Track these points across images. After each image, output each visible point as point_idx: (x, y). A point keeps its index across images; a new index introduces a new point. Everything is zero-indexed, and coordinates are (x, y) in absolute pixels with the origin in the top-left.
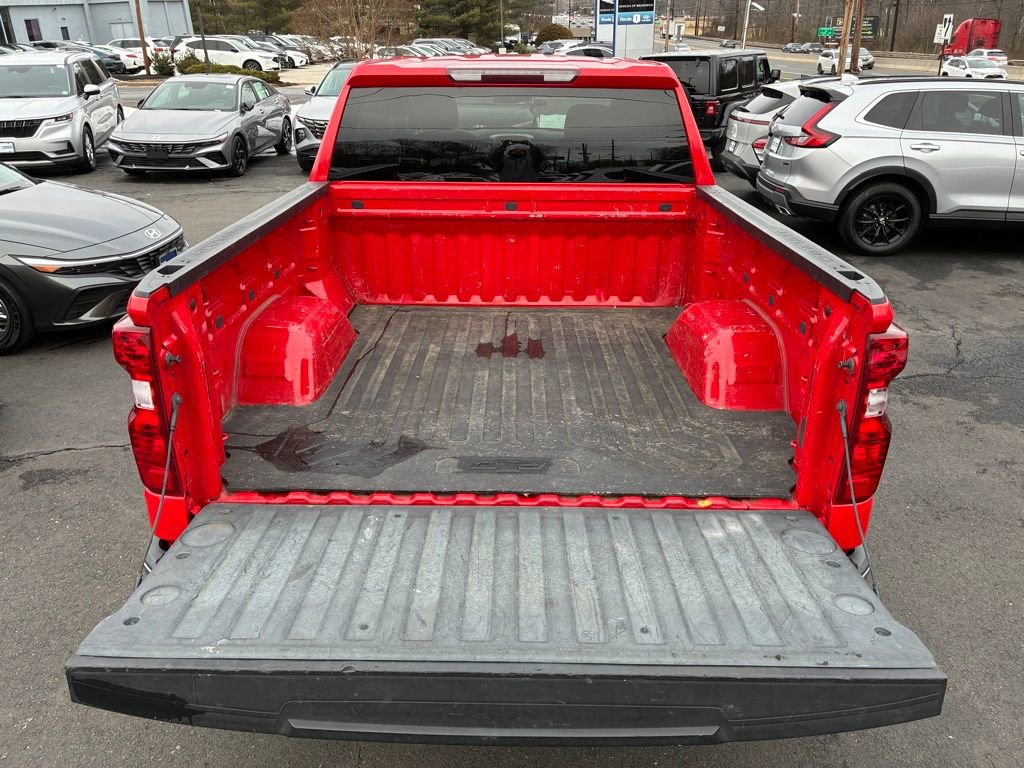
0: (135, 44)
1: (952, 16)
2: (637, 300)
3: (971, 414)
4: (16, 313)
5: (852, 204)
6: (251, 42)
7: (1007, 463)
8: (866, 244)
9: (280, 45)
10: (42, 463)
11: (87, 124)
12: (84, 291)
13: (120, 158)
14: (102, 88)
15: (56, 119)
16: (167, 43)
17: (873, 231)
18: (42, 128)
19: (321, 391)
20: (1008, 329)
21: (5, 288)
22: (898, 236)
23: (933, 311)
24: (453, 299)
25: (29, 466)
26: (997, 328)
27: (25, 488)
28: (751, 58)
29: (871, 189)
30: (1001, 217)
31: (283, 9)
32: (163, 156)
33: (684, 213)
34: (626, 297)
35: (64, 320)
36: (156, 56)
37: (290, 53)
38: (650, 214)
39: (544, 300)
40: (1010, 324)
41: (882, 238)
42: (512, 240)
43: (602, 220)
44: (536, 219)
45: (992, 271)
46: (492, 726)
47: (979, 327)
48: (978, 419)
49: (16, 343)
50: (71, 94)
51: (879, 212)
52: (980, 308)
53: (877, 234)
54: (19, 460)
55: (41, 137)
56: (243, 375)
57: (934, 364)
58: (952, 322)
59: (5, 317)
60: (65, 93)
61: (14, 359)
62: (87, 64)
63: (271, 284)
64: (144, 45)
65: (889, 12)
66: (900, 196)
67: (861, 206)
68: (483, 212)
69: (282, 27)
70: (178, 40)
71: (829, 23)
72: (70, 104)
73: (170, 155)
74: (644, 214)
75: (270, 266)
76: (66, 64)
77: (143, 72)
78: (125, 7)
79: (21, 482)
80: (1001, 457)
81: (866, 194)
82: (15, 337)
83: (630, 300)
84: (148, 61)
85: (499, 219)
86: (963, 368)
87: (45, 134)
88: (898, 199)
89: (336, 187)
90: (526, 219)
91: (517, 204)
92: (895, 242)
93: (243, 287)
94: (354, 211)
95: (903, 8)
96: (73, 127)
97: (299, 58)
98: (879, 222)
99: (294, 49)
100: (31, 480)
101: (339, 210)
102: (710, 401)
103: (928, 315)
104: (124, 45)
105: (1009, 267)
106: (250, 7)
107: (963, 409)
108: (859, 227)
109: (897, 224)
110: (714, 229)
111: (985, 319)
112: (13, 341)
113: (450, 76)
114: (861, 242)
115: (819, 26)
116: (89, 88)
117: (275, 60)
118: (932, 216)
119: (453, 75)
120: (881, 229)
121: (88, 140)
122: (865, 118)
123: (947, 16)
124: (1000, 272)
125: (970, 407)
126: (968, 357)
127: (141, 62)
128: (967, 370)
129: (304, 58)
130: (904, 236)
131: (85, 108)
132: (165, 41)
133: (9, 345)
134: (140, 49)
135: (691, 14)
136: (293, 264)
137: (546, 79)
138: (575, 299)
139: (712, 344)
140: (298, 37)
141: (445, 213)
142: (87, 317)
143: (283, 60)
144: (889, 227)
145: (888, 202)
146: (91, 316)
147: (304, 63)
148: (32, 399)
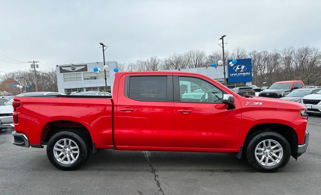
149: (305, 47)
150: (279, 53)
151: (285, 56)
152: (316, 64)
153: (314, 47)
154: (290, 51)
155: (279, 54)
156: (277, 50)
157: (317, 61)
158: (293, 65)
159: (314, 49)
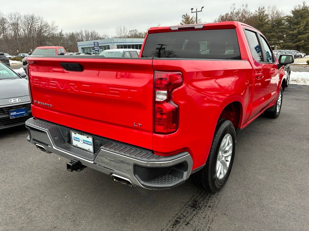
119: (171, 28)
137: (195, 28)
149: (31, 14)
150: (5, 17)
151: (12, 22)
152: (43, 32)
153: (39, 16)
154: (17, 17)
155: (5, 19)
156: (3, 14)
157: (44, 30)
158: (21, 32)
159: (39, 18)
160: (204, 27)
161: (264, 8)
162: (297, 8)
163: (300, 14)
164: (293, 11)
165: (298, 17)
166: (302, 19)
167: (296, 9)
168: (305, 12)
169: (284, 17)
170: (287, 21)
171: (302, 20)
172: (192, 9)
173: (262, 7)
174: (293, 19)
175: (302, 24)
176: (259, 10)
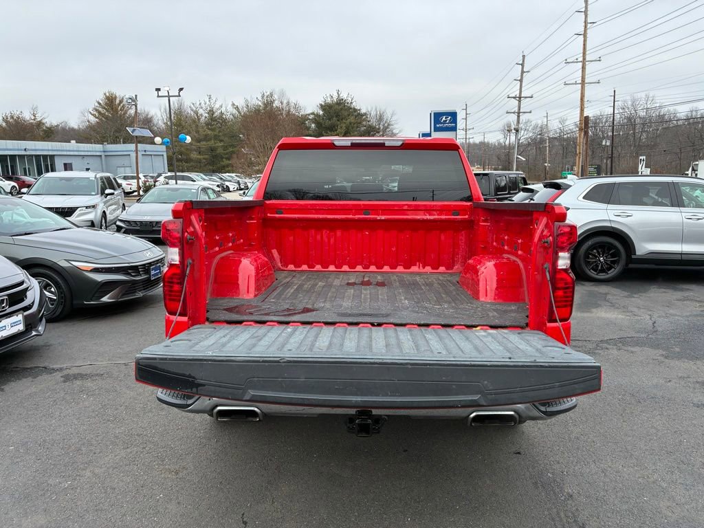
0: (133, 178)
1: (645, 157)
2: (442, 269)
3: (663, 355)
4: (63, 295)
5: (581, 249)
6: (204, 177)
7: (684, 377)
8: (593, 274)
9: (221, 179)
10: (75, 371)
11: (104, 212)
12: (105, 282)
13: (123, 230)
14: (116, 193)
15: (87, 207)
16: (152, 177)
17: (598, 266)
18: (77, 212)
19: (258, 294)
20: (687, 316)
21: (59, 280)
22: (613, 269)
23: (638, 307)
24: (332, 268)
25: (65, 372)
26: (679, 316)
27: (65, 382)
28: (515, 176)
29: (592, 240)
30: (679, 257)
31: (224, 160)
32: (150, 229)
33: (467, 217)
34: (435, 267)
35: (92, 300)
36: (145, 184)
37: (227, 183)
38: (447, 217)
39: (386, 268)
40: (688, 314)
41: (603, 271)
42: (367, 233)
43: (418, 221)
44: (381, 220)
45: (676, 289)
46: (357, 395)
47: (668, 315)
48: (666, 357)
49: (59, 315)
50: (98, 194)
51: (599, 254)
52: (668, 307)
53: (600, 268)
54: (61, 370)
55: (76, 217)
56: (215, 281)
57: (638, 332)
58: (649, 313)
59: (55, 298)
60: (93, 193)
61: (56, 325)
62: (108, 179)
63: (230, 244)
64: (138, 178)
65: (607, 162)
66: (612, 244)
67: (588, 250)
68: (351, 216)
69: (222, 169)
70: (160, 175)
71: (568, 169)
72: (96, 199)
73: (154, 228)
74: (443, 217)
75: (231, 235)
76: (95, 177)
77: (136, 193)
78: (127, 157)
79: (62, 379)
80: (680, 375)
81: (590, 243)
82: (60, 310)
83: (438, 269)
84: (139, 188)
85: (359, 220)
86: (657, 334)
87: (78, 216)
88: (611, 246)
89: (267, 202)
90: (376, 220)
91: (370, 211)
92: (612, 273)
93: (217, 238)
94: (277, 215)
95: (616, 160)
96: (96, 213)
97: (232, 186)
98: (600, 260)
99: (230, 181)
100: (67, 378)
101: (269, 215)
102: (482, 299)
103: (635, 310)
104: (125, 178)
105: (687, 287)
106: (204, 159)
107: (656, 353)
108: (588, 263)
109: (612, 262)
110: (484, 221)
111: (671, 311)
112: (57, 313)
113: (333, 144)
114: (589, 273)
115: (562, 171)
116: (108, 191)
117: (218, 186)
118: (633, 257)
119: (335, 143)
120: (602, 265)
121: (103, 221)
122: (584, 198)
123: (641, 158)
124: (682, 290)
125: (661, 352)
126: (660, 329)
127: (134, 187)
128: (660, 335)
129: (236, 186)
130: (617, 270)
131: (105, 203)
132: (151, 176)
133: (55, 315)
134: (136, 181)
135: (480, 165)
136: (242, 241)
137: (386, 145)
138: (405, 268)
139: (483, 269)
140: (233, 175)
141: (329, 217)
142: (105, 299)
143: (223, 187)
144: (607, 264)
145: (604, 248)
146: (108, 298)
147: (235, 189)
148: (68, 342)
160: (403, 144)
161: (271, 95)
162: (329, 100)
163: (335, 113)
164: (321, 105)
165: (332, 117)
166: (338, 121)
167: (327, 101)
168: (341, 109)
169: (309, 115)
170: (313, 122)
171: (339, 123)
172: (158, 90)
173: (268, 93)
174: (323, 119)
175: (339, 130)
176: (263, 97)
